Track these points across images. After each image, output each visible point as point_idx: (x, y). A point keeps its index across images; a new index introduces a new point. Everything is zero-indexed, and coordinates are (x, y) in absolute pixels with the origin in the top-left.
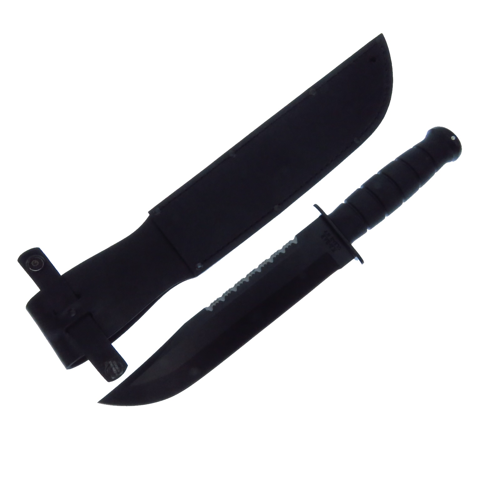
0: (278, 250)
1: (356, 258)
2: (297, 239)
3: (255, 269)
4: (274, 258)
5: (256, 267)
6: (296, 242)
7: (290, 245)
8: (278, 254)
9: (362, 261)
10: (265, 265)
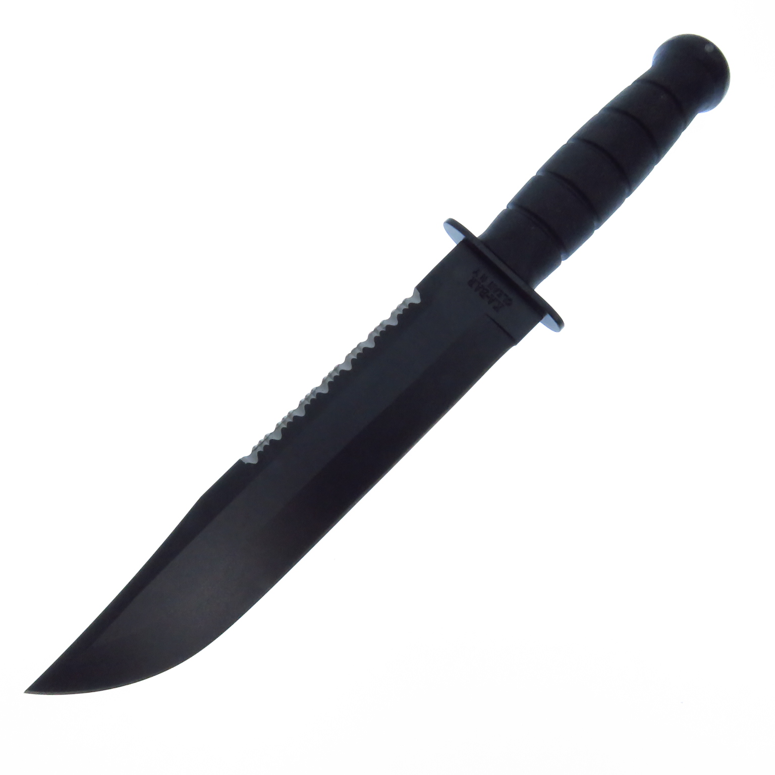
0: (383, 320)
1: (548, 317)
2: (418, 294)
3: (339, 366)
4: (376, 339)
5: (341, 360)
6: (417, 301)
7: (406, 307)
8: (384, 330)
9: (559, 322)
10: (359, 355)
